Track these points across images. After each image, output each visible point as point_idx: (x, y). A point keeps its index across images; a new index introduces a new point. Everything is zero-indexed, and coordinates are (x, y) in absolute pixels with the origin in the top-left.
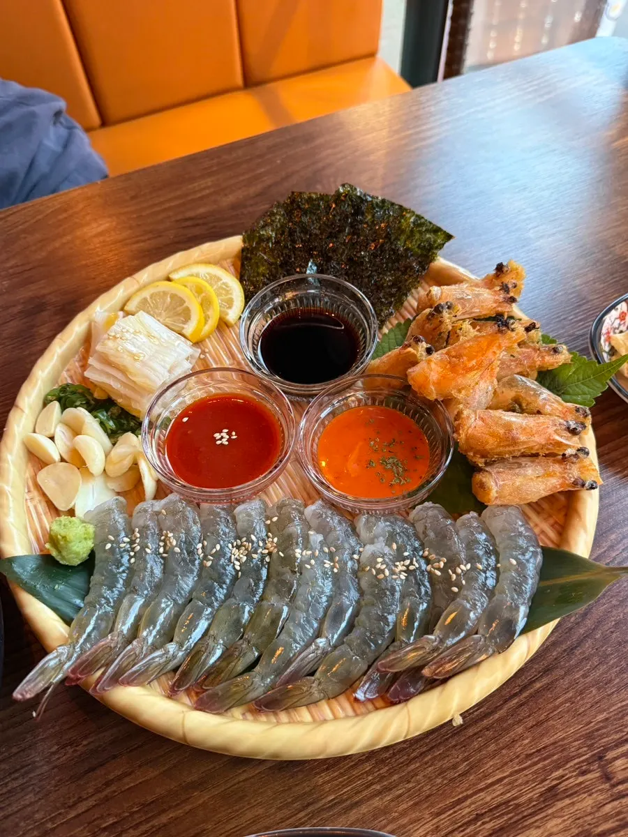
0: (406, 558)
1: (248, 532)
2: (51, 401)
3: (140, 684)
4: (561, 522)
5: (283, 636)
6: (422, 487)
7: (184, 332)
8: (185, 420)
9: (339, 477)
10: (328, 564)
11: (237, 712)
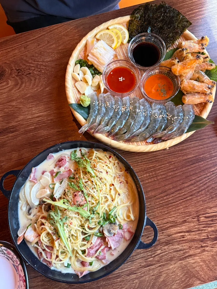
0: (162, 114)
1: (126, 104)
2: (77, 64)
3: (101, 134)
4: (201, 110)
5: (132, 128)
6: (170, 98)
7: (112, 46)
8: (112, 73)
9: (149, 92)
10: (144, 114)
11: (121, 141)
